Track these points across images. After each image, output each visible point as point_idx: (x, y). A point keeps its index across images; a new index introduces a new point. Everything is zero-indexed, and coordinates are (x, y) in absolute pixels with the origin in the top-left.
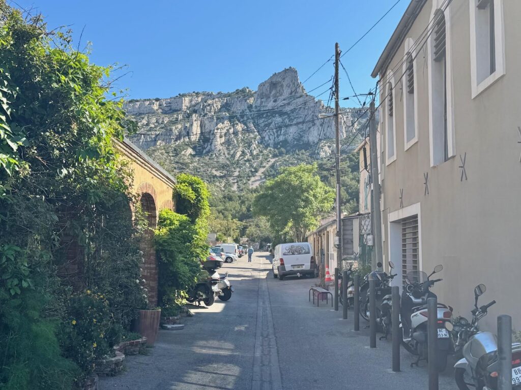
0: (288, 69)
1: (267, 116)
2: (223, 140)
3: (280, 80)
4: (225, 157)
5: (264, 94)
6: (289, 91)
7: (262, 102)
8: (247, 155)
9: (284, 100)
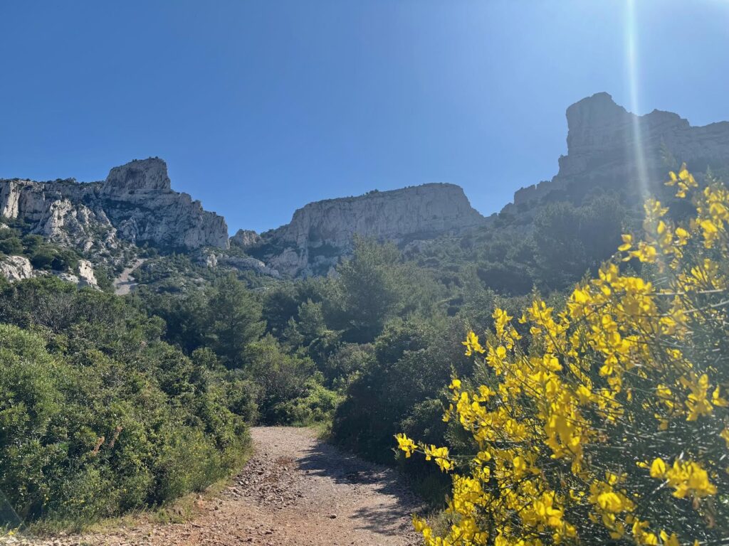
0: (153, 159)
1: (121, 208)
2: (61, 223)
3: (142, 168)
4: (68, 245)
5: (117, 182)
6: (154, 184)
7: (113, 191)
8: (102, 248)
9: (145, 193)
